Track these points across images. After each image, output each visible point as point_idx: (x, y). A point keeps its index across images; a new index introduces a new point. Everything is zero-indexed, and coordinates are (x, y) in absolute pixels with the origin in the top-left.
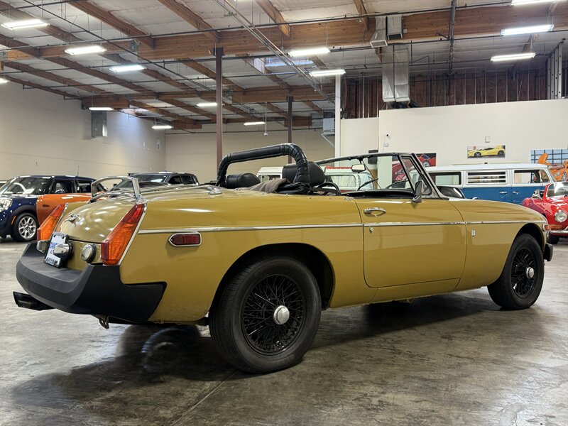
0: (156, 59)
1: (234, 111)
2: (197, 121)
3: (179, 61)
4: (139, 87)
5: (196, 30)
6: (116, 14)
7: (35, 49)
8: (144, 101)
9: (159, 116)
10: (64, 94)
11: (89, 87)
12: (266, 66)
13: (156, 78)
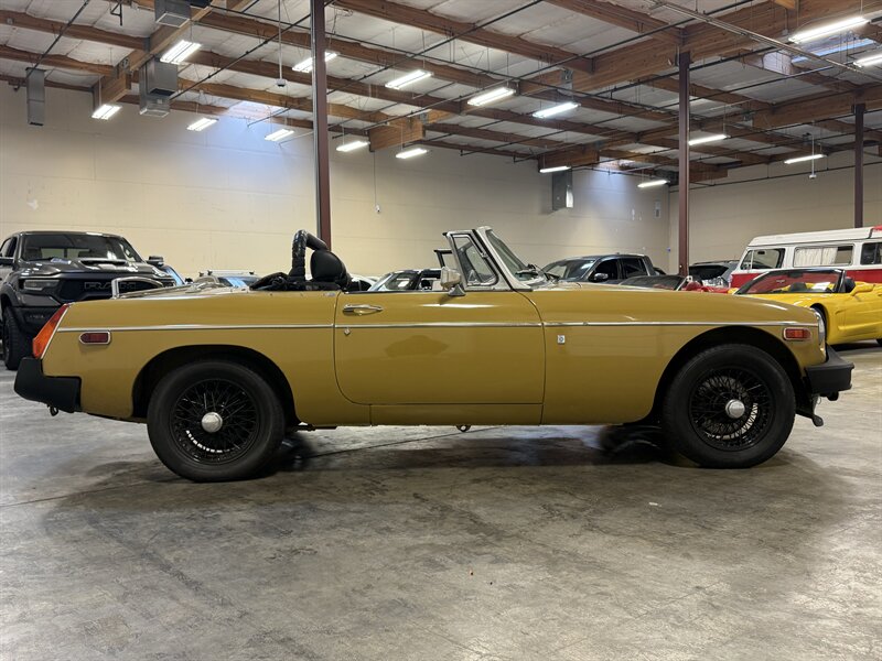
0: (595, 88)
1: (771, 141)
2: (719, 165)
3: (639, 82)
4: (607, 129)
5: (637, 34)
6: (528, 37)
7: (453, 102)
8: (624, 147)
9: (653, 166)
10: (514, 154)
11: (540, 141)
12: (793, 61)
13: (620, 112)
